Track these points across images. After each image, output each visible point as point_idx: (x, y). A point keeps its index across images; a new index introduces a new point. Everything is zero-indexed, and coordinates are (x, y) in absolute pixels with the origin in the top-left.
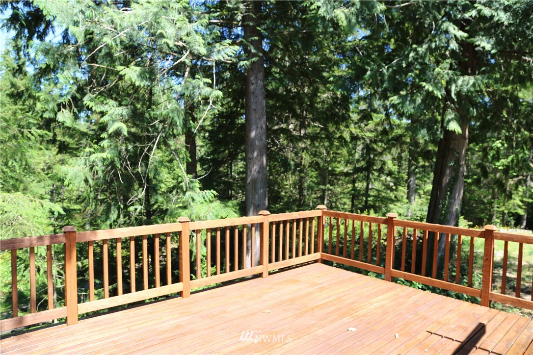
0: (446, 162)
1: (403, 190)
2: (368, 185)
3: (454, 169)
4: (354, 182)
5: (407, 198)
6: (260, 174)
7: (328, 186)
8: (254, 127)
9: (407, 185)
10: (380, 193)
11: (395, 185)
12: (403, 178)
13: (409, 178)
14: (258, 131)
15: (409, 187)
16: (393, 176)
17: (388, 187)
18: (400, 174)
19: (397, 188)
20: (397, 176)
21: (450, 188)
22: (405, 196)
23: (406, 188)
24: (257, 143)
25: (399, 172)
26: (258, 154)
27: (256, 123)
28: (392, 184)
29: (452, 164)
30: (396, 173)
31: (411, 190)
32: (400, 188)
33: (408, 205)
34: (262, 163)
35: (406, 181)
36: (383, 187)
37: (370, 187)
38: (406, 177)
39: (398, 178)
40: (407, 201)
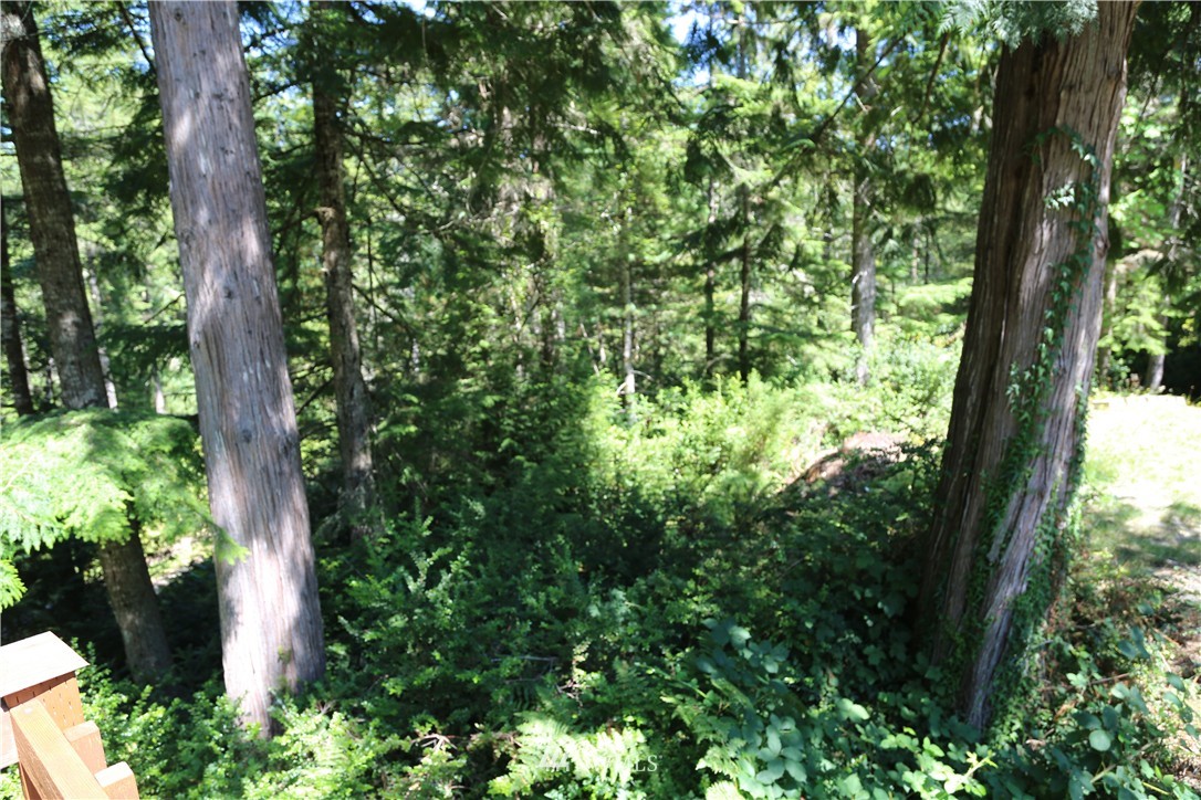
0: (1037, 195)
1: (839, 308)
2: (745, 297)
3: (1070, 225)
4: (709, 289)
5: (853, 328)
6: (237, 302)
7: (631, 307)
8: (183, 93)
9: (849, 291)
10: (779, 315)
11: (820, 291)
12: (837, 271)
13: (854, 273)
14: (203, 112)
15: (856, 297)
16: (812, 266)
17: (800, 299)
18: (831, 262)
19: (823, 299)
20: (823, 268)
21: (1054, 307)
22: (847, 322)
23: (850, 300)
24: (204, 164)
25: (826, 257)
26: (212, 211)
27: (189, 73)
28: (809, 290)
29: (1066, 201)
30: (819, 259)
31: (864, 304)
32: (831, 299)
33: (855, 349)
34: (240, 256)
35: (848, 280)
36: (788, 300)
37: (751, 300)
38: (846, 268)
39: (825, 274)
40: (852, 335)
